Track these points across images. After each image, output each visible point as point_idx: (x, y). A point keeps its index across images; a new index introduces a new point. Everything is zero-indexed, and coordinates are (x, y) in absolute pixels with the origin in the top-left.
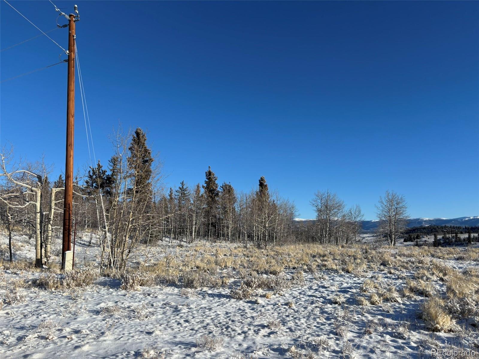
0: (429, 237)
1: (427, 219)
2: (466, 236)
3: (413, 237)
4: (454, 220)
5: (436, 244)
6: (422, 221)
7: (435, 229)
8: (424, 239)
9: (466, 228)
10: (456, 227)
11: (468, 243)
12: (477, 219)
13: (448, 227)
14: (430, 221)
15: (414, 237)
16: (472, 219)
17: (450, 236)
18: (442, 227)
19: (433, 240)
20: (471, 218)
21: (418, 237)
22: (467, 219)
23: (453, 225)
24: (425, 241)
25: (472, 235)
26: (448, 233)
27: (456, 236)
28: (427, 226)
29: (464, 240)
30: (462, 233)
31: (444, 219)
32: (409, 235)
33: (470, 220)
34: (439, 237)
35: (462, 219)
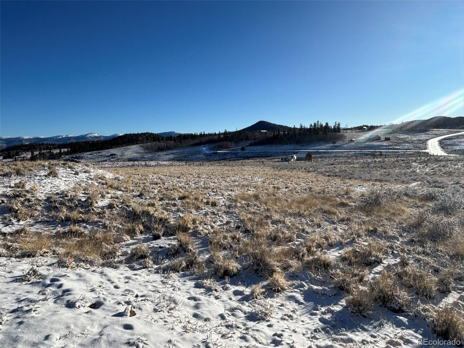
0: (27, 153)
1: (27, 137)
2: (58, 151)
3: (11, 154)
4: (50, 138)
5: (33, 159)
6: (23, 139)
7: (34, 146)
8: (22, 156)
9: (59, 144)
10: (51, 144)
11: (59, 157)
12: (68, 137)
13: (44, 144)
14: (30, 139)
15: (13, 154)
16: (65, 138)
17: (45, 151)
18: (40, 145)
19: (30, 156)
20: (64, 136)
21: (17, 154)
22: (60, 137)
23: (48, 143)
24: (24, 157)
25: (62, 150)
26: (44, 149)
27: (50, 151)
28: (27, 143)
29: (56, 154)
30: (55, 149)
31: (42, 137)
32: (8, 153)
33: (63, 138)
34: (36, 153)
35: (56, 137)
